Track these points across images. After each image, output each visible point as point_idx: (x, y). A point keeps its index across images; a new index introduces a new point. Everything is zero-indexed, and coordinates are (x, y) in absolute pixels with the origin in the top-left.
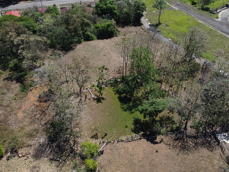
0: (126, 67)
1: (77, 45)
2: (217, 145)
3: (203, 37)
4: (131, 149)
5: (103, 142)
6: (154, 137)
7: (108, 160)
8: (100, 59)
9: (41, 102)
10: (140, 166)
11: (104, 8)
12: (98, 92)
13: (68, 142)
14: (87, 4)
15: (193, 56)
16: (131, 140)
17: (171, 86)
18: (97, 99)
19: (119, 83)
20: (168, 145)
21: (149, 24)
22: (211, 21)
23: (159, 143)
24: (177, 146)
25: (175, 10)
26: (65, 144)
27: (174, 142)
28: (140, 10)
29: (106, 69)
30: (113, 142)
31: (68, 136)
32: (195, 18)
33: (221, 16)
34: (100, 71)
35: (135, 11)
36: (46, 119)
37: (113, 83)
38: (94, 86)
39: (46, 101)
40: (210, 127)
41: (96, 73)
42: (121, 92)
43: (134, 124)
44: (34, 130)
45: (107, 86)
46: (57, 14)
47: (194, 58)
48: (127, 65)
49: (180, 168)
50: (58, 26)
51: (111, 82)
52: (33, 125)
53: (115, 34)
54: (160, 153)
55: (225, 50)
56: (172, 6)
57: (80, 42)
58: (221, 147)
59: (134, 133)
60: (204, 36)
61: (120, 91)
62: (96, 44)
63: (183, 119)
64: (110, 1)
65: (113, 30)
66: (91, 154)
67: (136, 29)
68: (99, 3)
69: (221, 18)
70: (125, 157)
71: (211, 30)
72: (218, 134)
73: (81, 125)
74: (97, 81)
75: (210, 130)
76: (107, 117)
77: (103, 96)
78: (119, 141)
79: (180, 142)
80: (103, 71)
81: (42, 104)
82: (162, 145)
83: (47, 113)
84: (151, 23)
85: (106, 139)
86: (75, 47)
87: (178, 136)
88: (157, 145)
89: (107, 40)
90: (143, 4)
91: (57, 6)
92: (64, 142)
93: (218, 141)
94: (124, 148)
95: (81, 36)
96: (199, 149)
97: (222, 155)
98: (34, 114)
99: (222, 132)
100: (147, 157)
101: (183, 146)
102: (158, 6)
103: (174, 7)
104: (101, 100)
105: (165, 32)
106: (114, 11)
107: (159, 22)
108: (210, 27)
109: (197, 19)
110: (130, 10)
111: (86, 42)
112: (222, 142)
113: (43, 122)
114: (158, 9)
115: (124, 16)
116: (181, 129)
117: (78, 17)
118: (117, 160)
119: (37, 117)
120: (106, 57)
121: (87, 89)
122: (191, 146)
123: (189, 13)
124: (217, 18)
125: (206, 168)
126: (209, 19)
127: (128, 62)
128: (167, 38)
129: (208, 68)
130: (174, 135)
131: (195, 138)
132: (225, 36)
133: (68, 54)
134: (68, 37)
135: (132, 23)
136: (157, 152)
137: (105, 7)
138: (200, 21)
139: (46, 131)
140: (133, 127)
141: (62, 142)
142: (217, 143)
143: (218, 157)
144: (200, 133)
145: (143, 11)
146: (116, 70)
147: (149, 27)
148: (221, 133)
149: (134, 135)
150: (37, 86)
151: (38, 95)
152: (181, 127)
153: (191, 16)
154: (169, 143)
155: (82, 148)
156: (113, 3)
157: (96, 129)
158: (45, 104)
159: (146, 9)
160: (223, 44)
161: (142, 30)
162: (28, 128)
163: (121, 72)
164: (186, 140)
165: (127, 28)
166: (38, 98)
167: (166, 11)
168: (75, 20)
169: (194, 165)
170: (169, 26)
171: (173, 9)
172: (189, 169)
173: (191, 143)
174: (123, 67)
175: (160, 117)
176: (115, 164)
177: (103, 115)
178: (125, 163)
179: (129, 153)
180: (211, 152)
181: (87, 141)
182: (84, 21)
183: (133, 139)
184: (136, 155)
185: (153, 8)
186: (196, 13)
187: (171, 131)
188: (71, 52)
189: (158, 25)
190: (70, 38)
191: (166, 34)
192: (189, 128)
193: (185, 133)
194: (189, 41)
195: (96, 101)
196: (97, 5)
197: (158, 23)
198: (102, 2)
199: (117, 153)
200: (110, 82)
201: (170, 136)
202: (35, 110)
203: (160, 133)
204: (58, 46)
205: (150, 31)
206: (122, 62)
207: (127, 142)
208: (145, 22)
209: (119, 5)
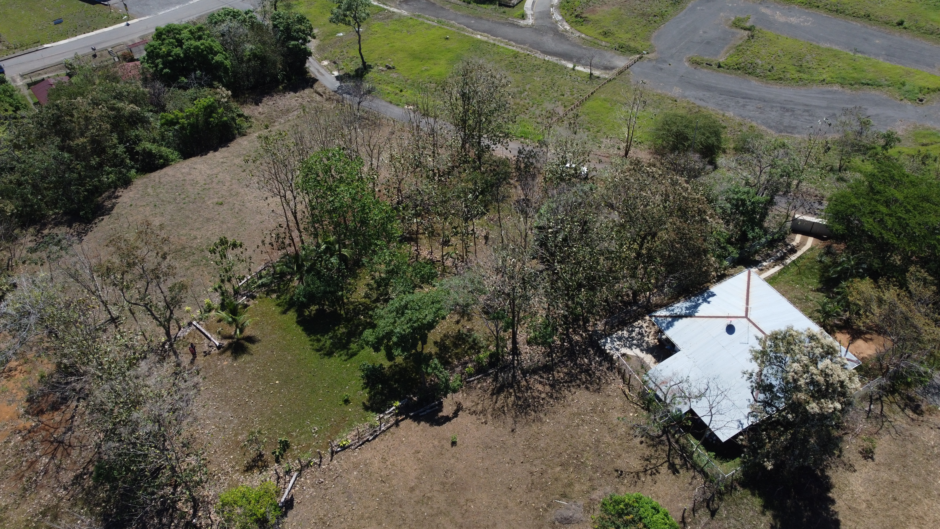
0: (297, 223)
1: (120, 194)
2: (608, 369)
3: (497, 82)
4: (376, 463)
5: (288, 472)
6: (436, 405)
7: (317, 521)
8: (208, 220)
9: (41, 412)
10: (417, 502)
11: (178, 56)
12: (230, 323)
13: (173, 511)
14: (119, 54)
15: (485, 141)
16: (371, 435)
17: (446, 243)
18: (230, 345)
19: (289, 277)
20: (481, 412)
21: (336, 73)
22: (509, 31)
23: (453, 417)
24: (506, 409)
25: (400, 19)
26: (164, 520)
27: (494, 400)
28: (297, 39)
29: (234, 246)
30: (317, 461)
31: (169, 490)
32: (464, 30)
33: (532, 9)
34: (218, 255)
35: (283, 45)
36: (75, 463)
37: (272, 282)
38: (209, 309)
39: (55, 407)
40: (579, 326)
41: (207, 265)
42: (302, 302)
43: (366, 385)
44: (41, 513)
45: (253, 297)
46: (17, 109)
47: (488, 147)
48: (299, 216)
49: (528, 466)
50: (30, 147)
51: (264, 280)
52: (33, 496)
53: (238, 129)
54: (465, 445)
55: (566, 104)
56: (388, 8)
57: (127, 183)
58: (619, 372)
59: (373, 411)
60: (498, 76)
61: (298, 299)
62: (182, 174)
63: (501, 328)
64: (190, 31)
65: (225, 119)
66: (257, 521)
67: (300, 100)
68: (156, 43)
69: (532, 15)
70: (365, 492)
71: (516, 56)
72: (602, 338)
73: (202, 444)
74: (216, 290)
75: (581, 335)
76: (280, 393)
77: (248, 332)
78: (337, 452)
79: (511, 393)
80: (225, 256)
81: (44, 418)
82: (463, 419)
83: (75, 442)
84: (339, 70)
85: (294, 458)
86: (114, 201)
87: (501, 379)
88: (447, 426)
89: (217, 153)
90: (301, 20)
91: (14, 81)
92: (160, 514)
93: (608, 358)
94: (356, 466)
95: (123, 161)
96: (565, 397)
97: (627, 391)
98: (27, 461)
99: (611, 329)
100: (432, 469)
101: (520, 403)
102: (345, 16)
103: (395, 10)
104: (247, 344)
105: (389, 88)
106: (213, 59)
107: (364, 63)
108: (510, 48)
109: (468, 32)
110: (264, 43)
111: (148, 175)
112: (619, 357)
113: (67, 477)
114: (349, 25)
115: (249, 67)
116: (503, 356)
117: (95, 103)
118: (345, 510)
119: (40, 466)
120: (225, 207)
121: (190, 324)
122: (543, 395)
123: (443, 20)
124: (523, 17)
125: (596, 441)
126: (503, 24)
127: (299, 207)
128: (398, 105)
129: (532, 164)
130: (491, 380)
131: (548, 369)
132: (556, 65)
133: (95, 229)
134: (79, 173)
135: (282, 82)
136: (454, 443)
137: (177, 50)
138: (479, 37)
139: (86, 502)
140: (364, 395)
141: (152, 518)
142: (607, 366)
143: (619, 402)
144: (558, 352)
145: (305, 41)
146: (267, 241)
147: (338, 84)
148: (610, 335)
149: (375, 418)
150: (13, 364)
151: (23, 395)
152: (502, 351)
153: (452, 26)
154: (480, 407)
155: (223, 511)
156: (201, 33)
157: (252, 440)
158: (57, 417)
159: (315, 31)
160: (556, 89)
161: (318, 98)
162: (19, 514)
163: (287, 241)
164: (524, 383)
165: (271, 103)
166: (26, 405)
167: (376, 26)
168: (86, 117)
169: (563, 446)
170: (397, 68)
171: (396, 17)
172: (555, 461)
173: (540, 387)
174: (288, 225)
175: (435, 343)
176: (341, 523)
177: (264, 389)
178: (370, 509)
179: (376, 475)
180: (597, 394)
181: (234, 485)
182: (118, 110)
183: (375, 431)
184: (395, 474)
185: (334, 26)
186: (463, 16)
187: (478, 372)
188: (103, 223)
189: (362, 72)
190: (86, 177)
191: (393, 95)
192: (524, 348)
193: (518, 364)
194: (460, 102)
195: (229, 353)
196: (152, 51)
197: (361, 65)
198: (164, 36)
199: (337, 489)
200: (260, 282)
201: (479, 386)
202: (26, 446)
203: (447, 389)
204: (51, 213)
205: (344, 95)
206: (280, 211)
207: (361, 445)
208: (322, 71)
209: (223, 35)
